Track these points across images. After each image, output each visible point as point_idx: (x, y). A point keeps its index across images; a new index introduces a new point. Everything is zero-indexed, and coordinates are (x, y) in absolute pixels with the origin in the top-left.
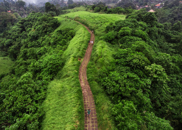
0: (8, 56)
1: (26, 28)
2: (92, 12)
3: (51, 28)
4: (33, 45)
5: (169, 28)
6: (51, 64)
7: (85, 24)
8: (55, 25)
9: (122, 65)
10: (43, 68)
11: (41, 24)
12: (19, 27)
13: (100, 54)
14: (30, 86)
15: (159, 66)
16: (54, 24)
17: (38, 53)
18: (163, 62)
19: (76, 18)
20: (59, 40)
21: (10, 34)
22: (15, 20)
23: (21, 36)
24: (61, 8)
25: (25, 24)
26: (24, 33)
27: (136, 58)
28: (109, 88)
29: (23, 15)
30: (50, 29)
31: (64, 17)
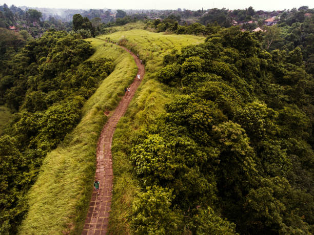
0: (6, 105)
1: (37, 56)
2: (154, 32)
3: (78, 57)
4: (45, 86)
5: (281, 59)
6: (53, 120)
7: (133, 51)
8: (86, 53)
9: (176, 123)
10: (40, 128)
11: (61, 50)
12: (25, 56)
13: (141, 103)
14: (7, 160)
15: (235, 125)
16: (84, 51)
17: (48, 100)
18: (248, 118)
19: (122, 41)
20: (85, 79)
21: (10, 67)
22: (21, 42)
23: (28, 71)
24: (104, 23)
25: (35, 50)
26: (34, 65)
27: (199, 111)
28: (139, 163)
29: (37, 34)
30: (76, 59)
31: (103, 40)
